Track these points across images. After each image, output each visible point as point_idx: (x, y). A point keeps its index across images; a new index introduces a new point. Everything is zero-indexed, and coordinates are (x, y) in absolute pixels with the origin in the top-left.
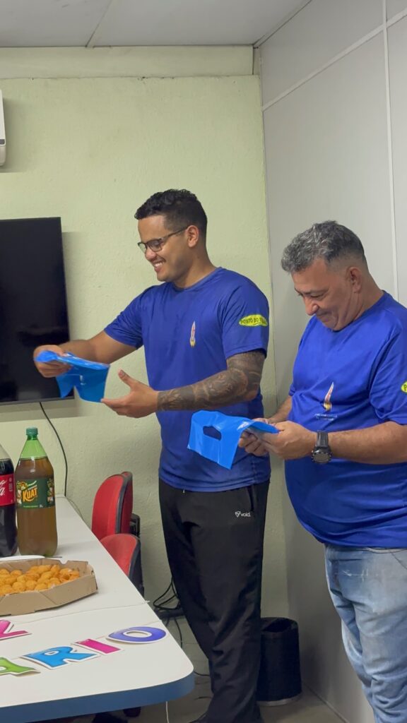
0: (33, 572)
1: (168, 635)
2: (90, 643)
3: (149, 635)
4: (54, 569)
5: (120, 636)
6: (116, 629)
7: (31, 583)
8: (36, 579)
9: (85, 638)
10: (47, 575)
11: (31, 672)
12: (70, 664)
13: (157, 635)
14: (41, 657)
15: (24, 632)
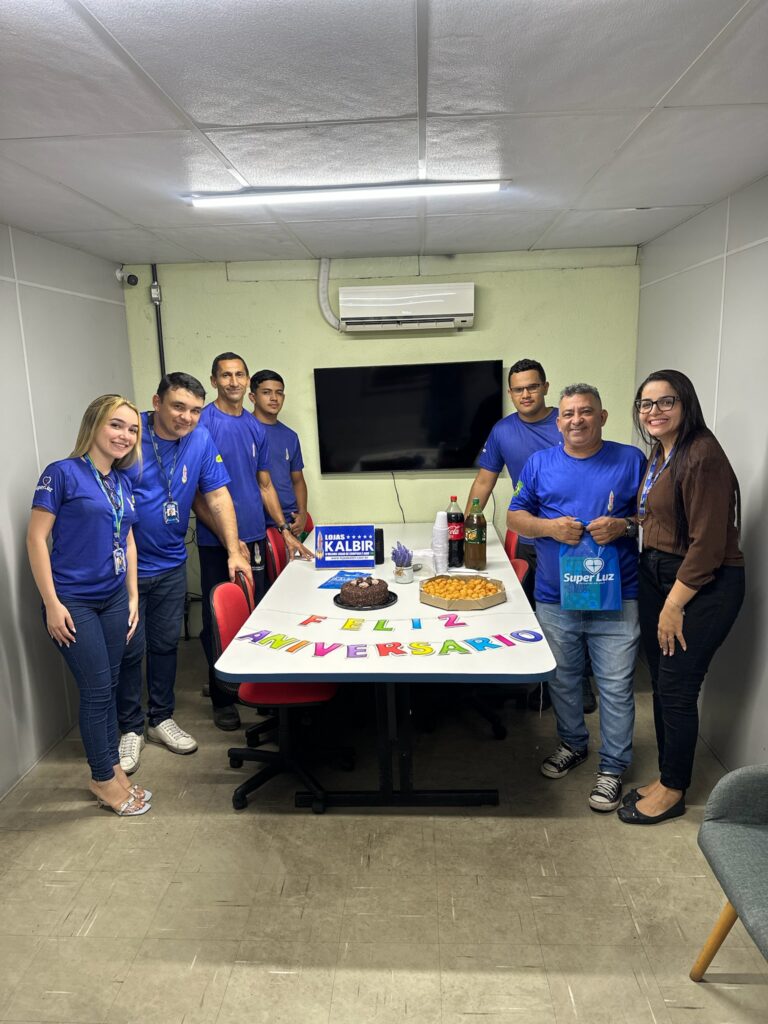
0: (472, 583)
1: (544, 640)
2: (500, 638)
3: (533, 637)
4: (483, 583)
5: (517, 635)
6: (515, 630)
7: (470, 591)
8: (473, 589)
9: (496, 634)
10: (479, 587)
11: (467, 652)
12: (488, 651)
13: (538, 638)
14: (472, 643)
15: (464, 624)
